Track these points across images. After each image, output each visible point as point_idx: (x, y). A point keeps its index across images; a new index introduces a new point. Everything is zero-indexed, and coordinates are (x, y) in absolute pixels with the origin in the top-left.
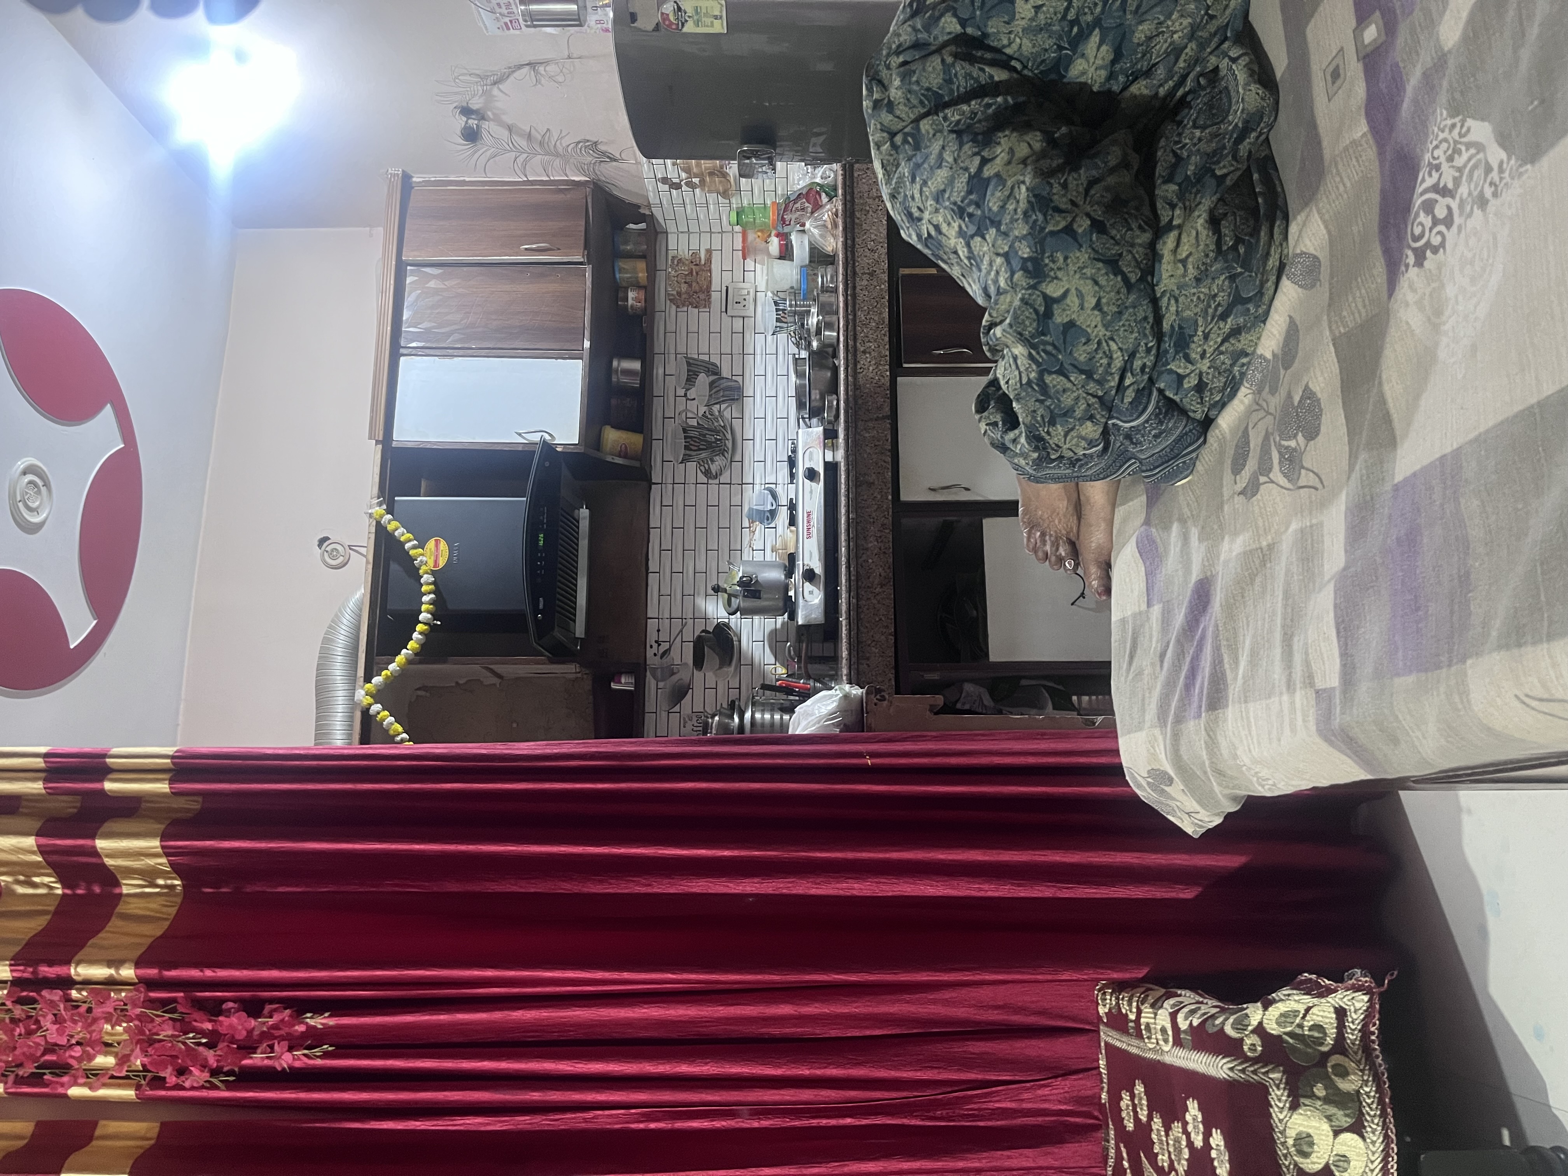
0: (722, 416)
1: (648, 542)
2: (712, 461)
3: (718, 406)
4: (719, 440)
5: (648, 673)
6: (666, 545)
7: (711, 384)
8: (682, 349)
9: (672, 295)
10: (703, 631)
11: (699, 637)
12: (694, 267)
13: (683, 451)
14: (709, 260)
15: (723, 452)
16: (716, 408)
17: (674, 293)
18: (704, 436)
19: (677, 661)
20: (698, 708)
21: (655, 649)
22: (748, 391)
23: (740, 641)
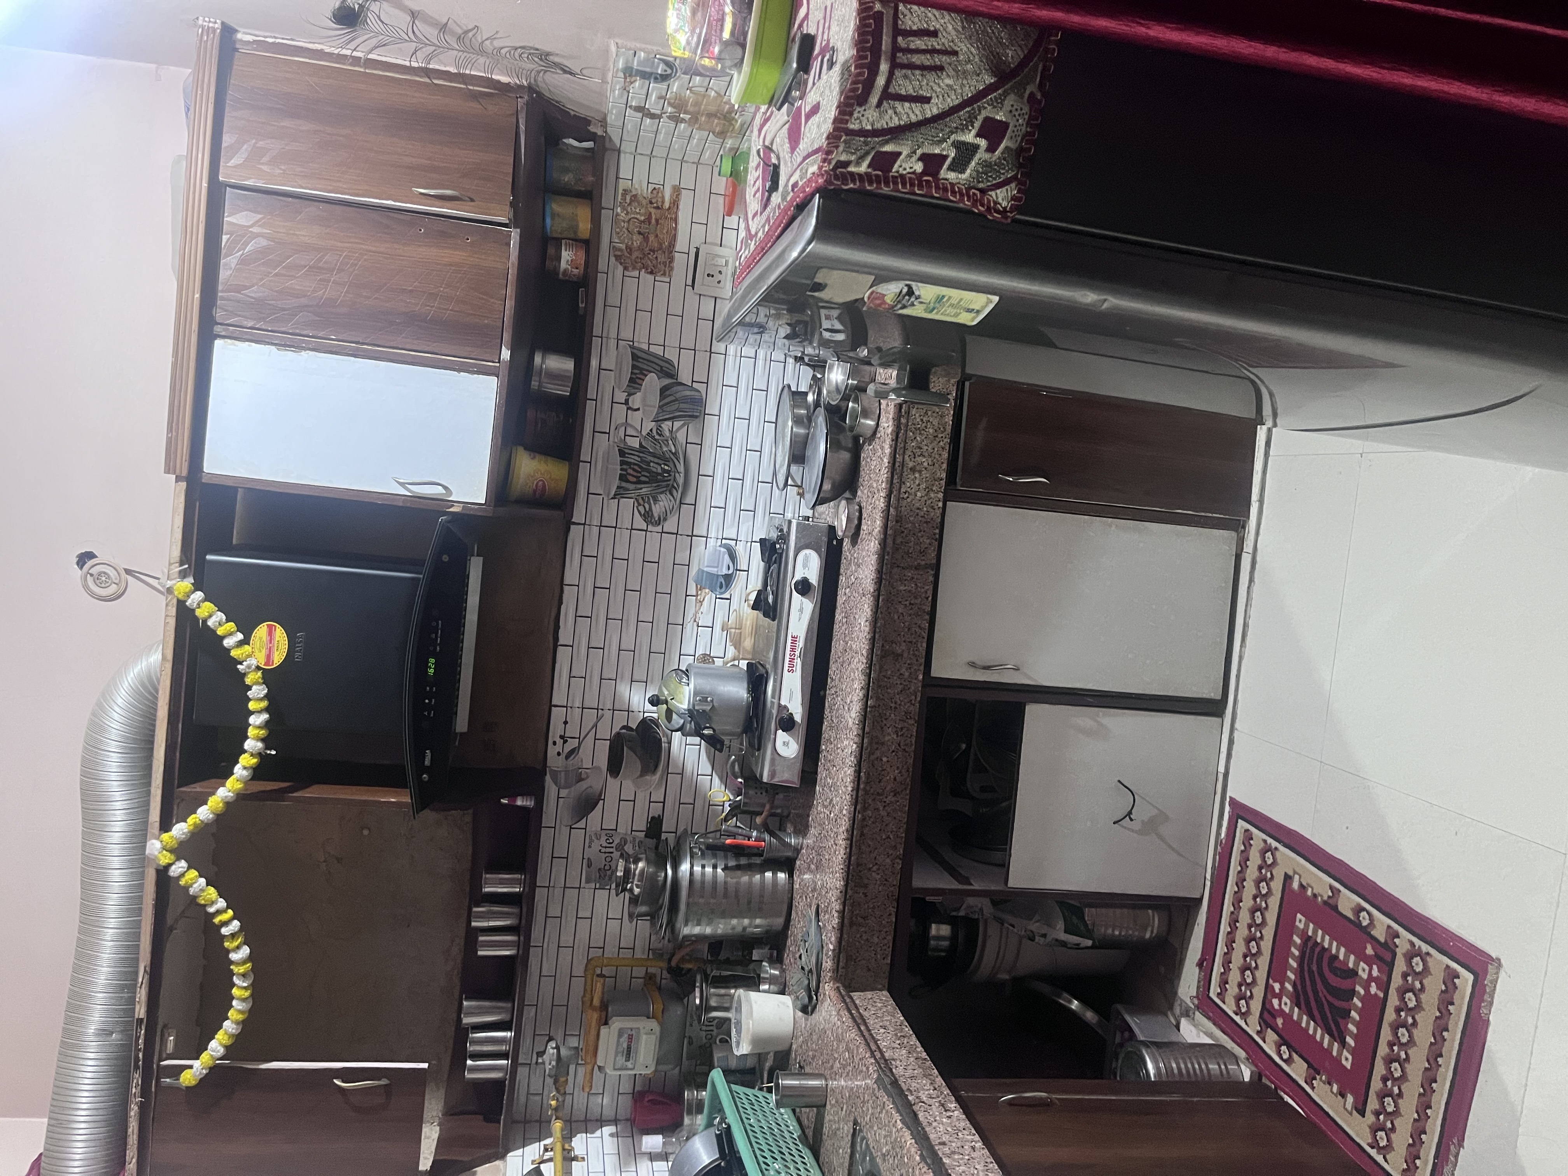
0: (674, 439)
1: (560, 602)
2: (656, 500)
3: (669, 423)
4: (668, 472)
5: (548, 778)
6: (584, 610)
7: (664, 390)
8: (626, 334)
9: (621, 250)
10: (623, 727)
11: (618, 734)
12: (653, 211)
13: (617, 482)
14: (675, 203)
15: (670, 489)
16: (666, 426)
17: (623, 246)
18: (648, 464)
19: (587, 764)
20: (609, 824)
21: (559, 748)
22: (712, 407)
23: (670, 743)
